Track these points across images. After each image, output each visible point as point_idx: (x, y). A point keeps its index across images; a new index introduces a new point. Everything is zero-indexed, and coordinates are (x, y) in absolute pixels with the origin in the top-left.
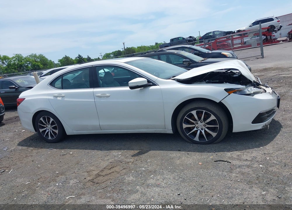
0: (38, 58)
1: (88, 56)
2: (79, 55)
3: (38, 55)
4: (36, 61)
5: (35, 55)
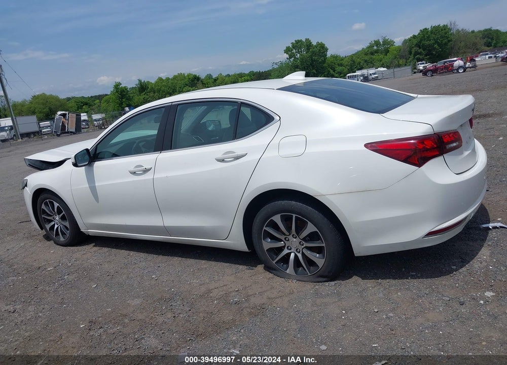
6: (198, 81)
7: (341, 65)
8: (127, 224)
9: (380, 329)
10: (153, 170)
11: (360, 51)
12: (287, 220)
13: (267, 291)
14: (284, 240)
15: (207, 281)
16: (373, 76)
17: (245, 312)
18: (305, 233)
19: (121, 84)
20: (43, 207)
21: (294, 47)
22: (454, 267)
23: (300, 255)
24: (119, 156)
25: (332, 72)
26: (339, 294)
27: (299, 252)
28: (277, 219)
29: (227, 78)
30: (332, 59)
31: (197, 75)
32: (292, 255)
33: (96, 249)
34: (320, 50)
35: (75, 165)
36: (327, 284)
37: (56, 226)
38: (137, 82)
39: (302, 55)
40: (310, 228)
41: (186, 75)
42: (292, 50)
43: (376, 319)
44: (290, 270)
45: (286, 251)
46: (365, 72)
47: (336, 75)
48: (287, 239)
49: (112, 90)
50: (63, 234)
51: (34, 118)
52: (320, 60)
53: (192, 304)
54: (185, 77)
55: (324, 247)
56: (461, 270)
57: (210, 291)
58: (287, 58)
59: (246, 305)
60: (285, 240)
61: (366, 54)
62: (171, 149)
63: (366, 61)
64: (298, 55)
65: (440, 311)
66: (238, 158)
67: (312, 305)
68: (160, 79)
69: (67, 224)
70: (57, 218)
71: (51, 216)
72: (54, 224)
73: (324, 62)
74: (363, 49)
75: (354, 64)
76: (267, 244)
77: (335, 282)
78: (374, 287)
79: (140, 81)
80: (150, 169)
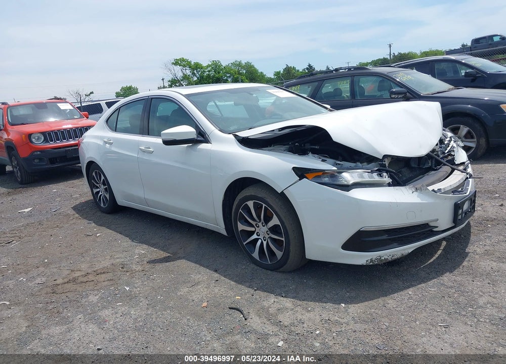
0: (243, 67)
1: (327, 67)
2: (309, 65)
3: (243, 62)
4: (240, 74)
5: (240, 62)
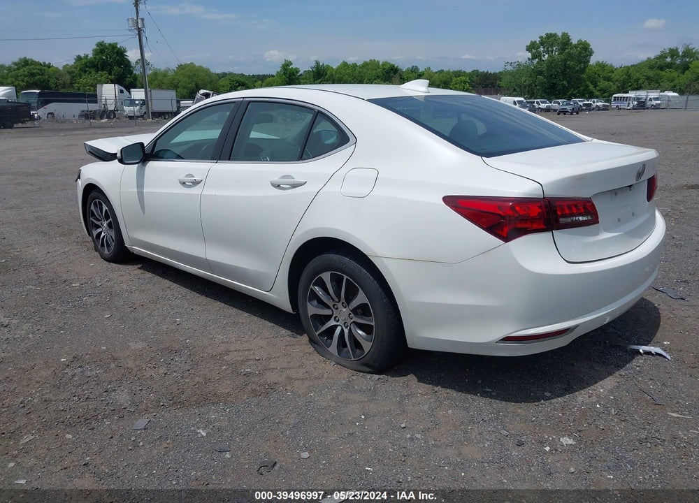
6: (395, 73)
7: (608, 79)
8: (170, 248)
9: (390, 450)
10: (203, 182)
11: (644, 62)
12: (337, 281)
13: (293, 368)
14: (332, 307)
15: (233, 340)
16: (654, 103)
17: (249, 387)
18: (355, 303)
19: (292, 64)
20: (92, 207)
21: (542, 43)
22: (548, 394)
23: (346, 331)
24: (183, 158)
25: (591, 87)
26: (375, 392)
27: (347, 327)
28: (326, 276)
29: (436, 75)
30: (597, 69)
31: (396, 66)
32: (339, 329)
33: (139, 271)
34: (580, 53)
35: (121, 161)
36: (369, 376)
37: (103, 234)
38: (314, 64)
39: (551, 57)
40: (361, 298)
41: (381, 63)
42: (539, 47)
43: (396, 436)
44: (333, 348)
45: (332, 323)
46: (642, 94)
47: (597, 93)
48: (336, 307)
49: (279, 70)
50: (108, 246)
51: (172, 94)
52: (577, 68)
53: (197, 364)
54: (378, 67)
55: (372, 326)
56: (553, 401)
57: (227, 352)
58: (529, 59)
59: (257, 379)
60: (334, 307)
61: (651, 68)
62: (229, 160)
63: (648, 78)
64: (547, 56)
65: (484, 446)
66: (294, 186)
67: (332, 399)
68: (345, 64)
69: (113, 234)
70: (105, 225)
71: (99, 220)
72: (101, 232)
73: (583, 71)
74: (649, 59)
75: (631, 79)
76: (312, 309)
77: (381, 377)
78: (425, 395)
79: (317, 63)
80: (200, 182)
